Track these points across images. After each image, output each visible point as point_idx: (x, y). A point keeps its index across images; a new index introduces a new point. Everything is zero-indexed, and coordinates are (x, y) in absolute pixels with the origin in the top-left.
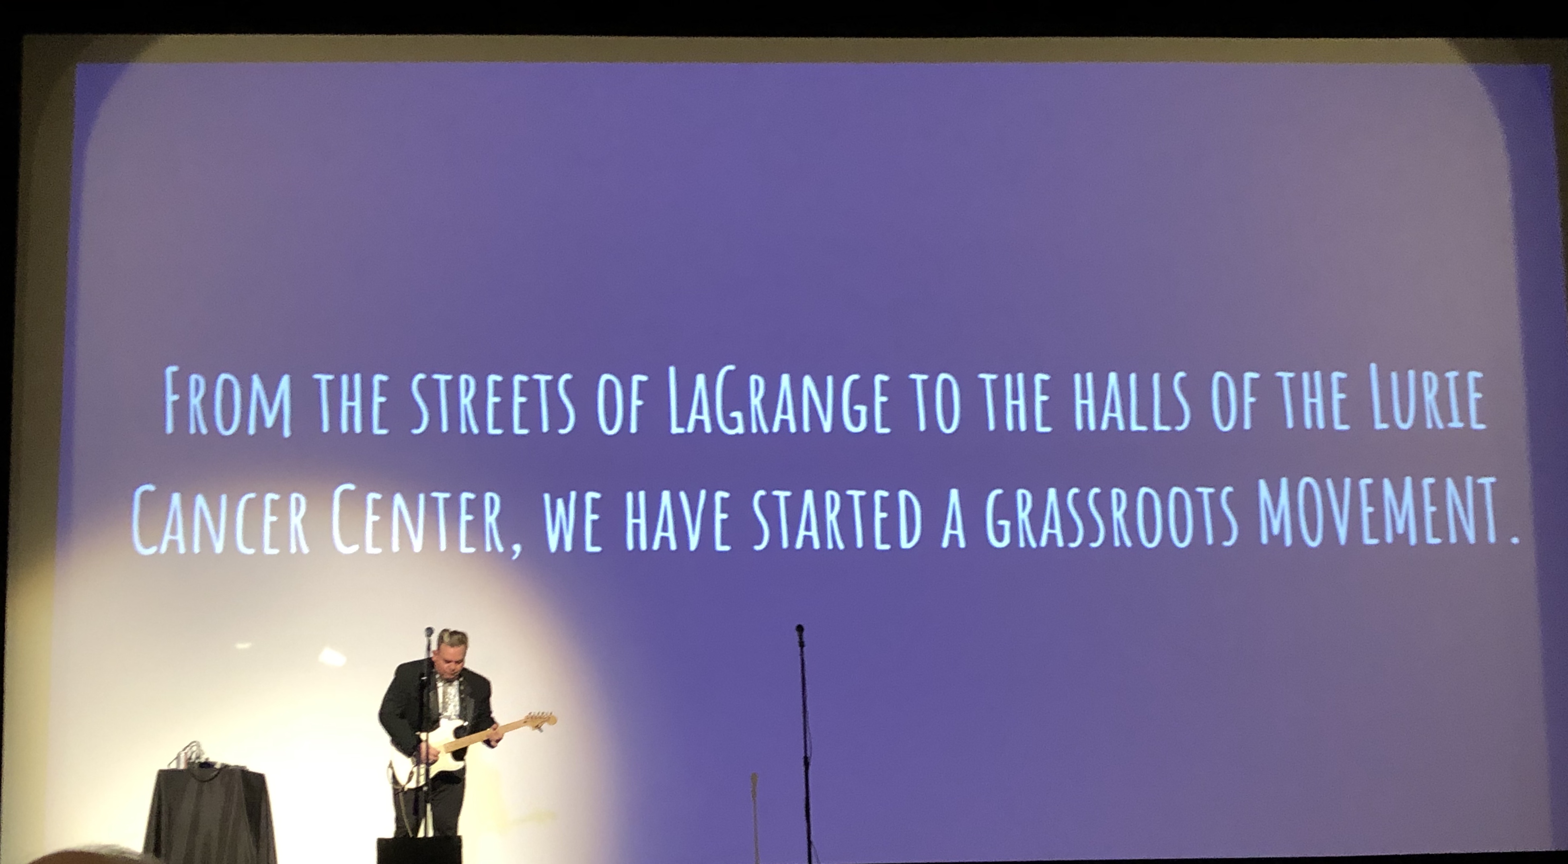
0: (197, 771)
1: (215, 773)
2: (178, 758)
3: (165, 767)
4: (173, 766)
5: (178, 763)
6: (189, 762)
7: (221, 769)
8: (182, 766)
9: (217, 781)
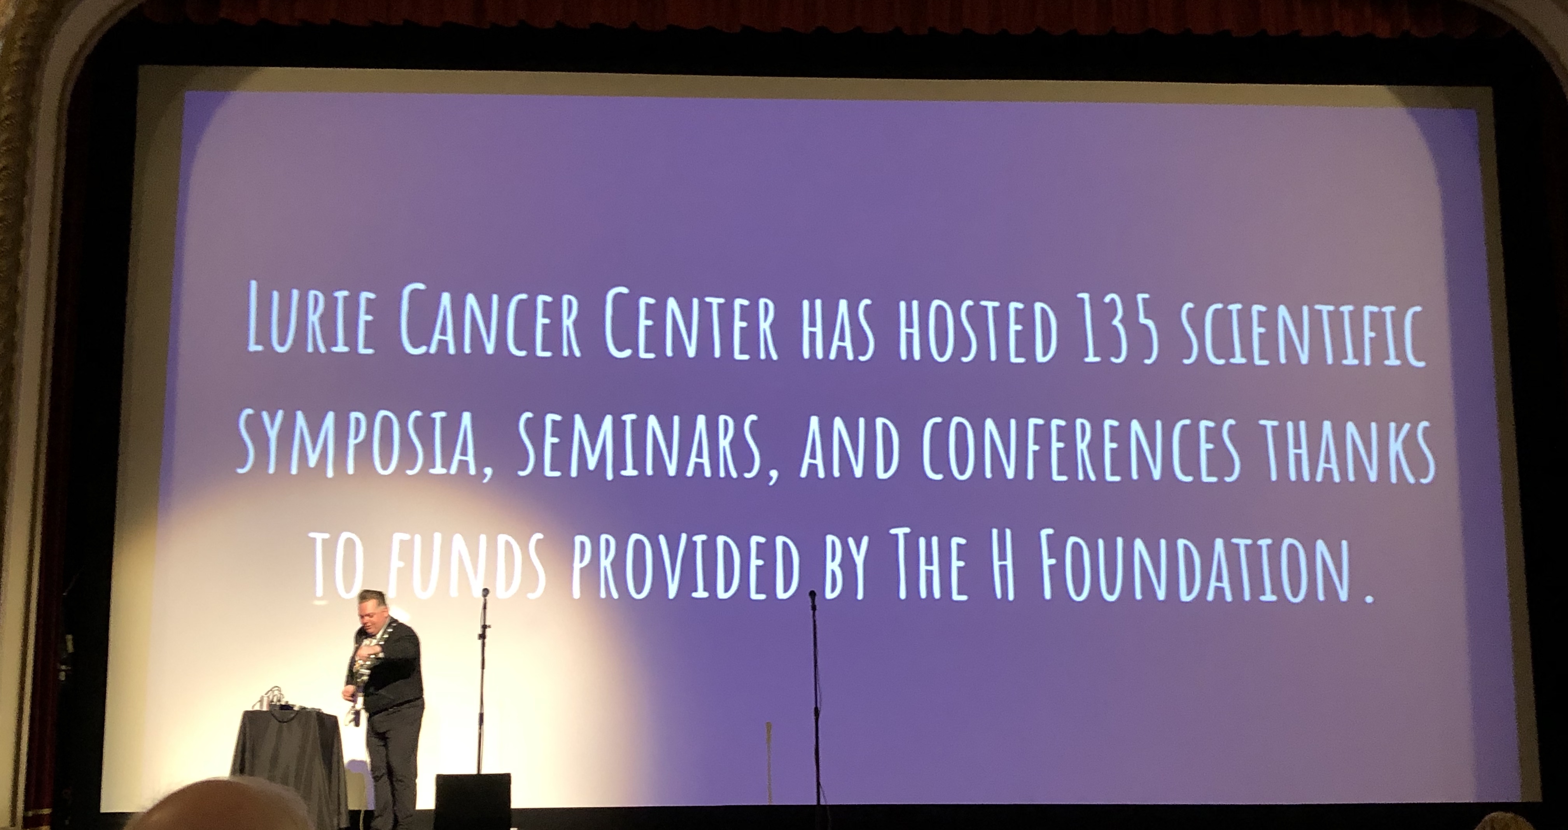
0: (278, 713)
1: (292, 715)
2: (261, 701)
3: (250, 709)
4: (257, 708)
5: (261, 705)
6: (271, 704)
7: (298, 712)
8: (265, 709)
9: (295, 723)
